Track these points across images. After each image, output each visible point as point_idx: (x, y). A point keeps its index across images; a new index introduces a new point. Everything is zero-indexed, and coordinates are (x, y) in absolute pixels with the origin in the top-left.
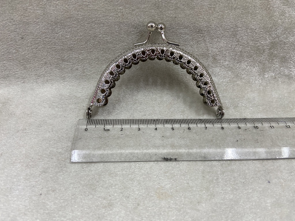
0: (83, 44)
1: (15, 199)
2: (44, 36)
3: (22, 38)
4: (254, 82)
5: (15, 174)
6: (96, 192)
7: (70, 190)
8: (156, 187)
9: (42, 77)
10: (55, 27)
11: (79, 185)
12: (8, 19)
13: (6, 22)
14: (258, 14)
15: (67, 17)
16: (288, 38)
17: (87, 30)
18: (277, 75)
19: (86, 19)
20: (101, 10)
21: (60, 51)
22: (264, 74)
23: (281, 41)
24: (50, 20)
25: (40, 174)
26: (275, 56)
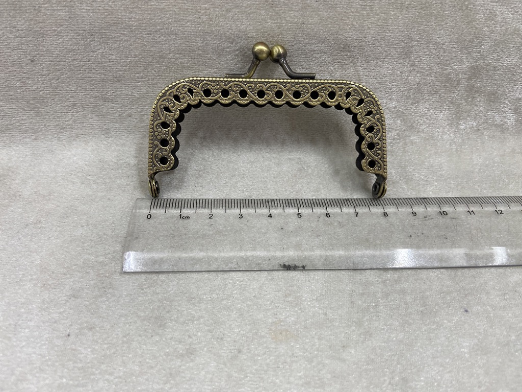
0: (139, 70)
1: (24, 344)
2: (70, 57)
3: (32, 61)
4: (441, 136)
5: (23, 300)
6: (165, 331)
7: (119, 327)
8: (270, 320)
9: (67, 130)
10: (91, 41)
11: (136, 319)
12: (6, 27)
13: (3, 33)
14: (447, 17)
15: (112, 22)
16: (501, 60)
17: (146, 46)
18: (480, 125)
19: (145, 26)
20: (171, 11)
21: (99, 84)
22: (457, 123)
23: (488, 66)
24: (81, 28)
25: (67, 301)
26: (477, 92)
